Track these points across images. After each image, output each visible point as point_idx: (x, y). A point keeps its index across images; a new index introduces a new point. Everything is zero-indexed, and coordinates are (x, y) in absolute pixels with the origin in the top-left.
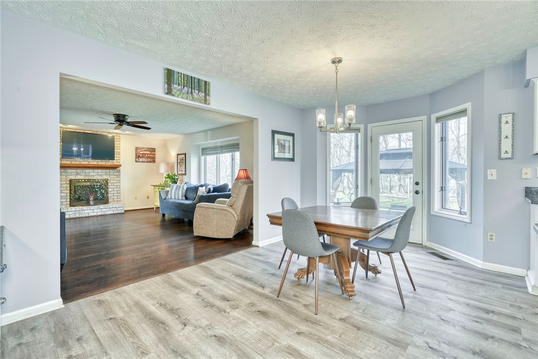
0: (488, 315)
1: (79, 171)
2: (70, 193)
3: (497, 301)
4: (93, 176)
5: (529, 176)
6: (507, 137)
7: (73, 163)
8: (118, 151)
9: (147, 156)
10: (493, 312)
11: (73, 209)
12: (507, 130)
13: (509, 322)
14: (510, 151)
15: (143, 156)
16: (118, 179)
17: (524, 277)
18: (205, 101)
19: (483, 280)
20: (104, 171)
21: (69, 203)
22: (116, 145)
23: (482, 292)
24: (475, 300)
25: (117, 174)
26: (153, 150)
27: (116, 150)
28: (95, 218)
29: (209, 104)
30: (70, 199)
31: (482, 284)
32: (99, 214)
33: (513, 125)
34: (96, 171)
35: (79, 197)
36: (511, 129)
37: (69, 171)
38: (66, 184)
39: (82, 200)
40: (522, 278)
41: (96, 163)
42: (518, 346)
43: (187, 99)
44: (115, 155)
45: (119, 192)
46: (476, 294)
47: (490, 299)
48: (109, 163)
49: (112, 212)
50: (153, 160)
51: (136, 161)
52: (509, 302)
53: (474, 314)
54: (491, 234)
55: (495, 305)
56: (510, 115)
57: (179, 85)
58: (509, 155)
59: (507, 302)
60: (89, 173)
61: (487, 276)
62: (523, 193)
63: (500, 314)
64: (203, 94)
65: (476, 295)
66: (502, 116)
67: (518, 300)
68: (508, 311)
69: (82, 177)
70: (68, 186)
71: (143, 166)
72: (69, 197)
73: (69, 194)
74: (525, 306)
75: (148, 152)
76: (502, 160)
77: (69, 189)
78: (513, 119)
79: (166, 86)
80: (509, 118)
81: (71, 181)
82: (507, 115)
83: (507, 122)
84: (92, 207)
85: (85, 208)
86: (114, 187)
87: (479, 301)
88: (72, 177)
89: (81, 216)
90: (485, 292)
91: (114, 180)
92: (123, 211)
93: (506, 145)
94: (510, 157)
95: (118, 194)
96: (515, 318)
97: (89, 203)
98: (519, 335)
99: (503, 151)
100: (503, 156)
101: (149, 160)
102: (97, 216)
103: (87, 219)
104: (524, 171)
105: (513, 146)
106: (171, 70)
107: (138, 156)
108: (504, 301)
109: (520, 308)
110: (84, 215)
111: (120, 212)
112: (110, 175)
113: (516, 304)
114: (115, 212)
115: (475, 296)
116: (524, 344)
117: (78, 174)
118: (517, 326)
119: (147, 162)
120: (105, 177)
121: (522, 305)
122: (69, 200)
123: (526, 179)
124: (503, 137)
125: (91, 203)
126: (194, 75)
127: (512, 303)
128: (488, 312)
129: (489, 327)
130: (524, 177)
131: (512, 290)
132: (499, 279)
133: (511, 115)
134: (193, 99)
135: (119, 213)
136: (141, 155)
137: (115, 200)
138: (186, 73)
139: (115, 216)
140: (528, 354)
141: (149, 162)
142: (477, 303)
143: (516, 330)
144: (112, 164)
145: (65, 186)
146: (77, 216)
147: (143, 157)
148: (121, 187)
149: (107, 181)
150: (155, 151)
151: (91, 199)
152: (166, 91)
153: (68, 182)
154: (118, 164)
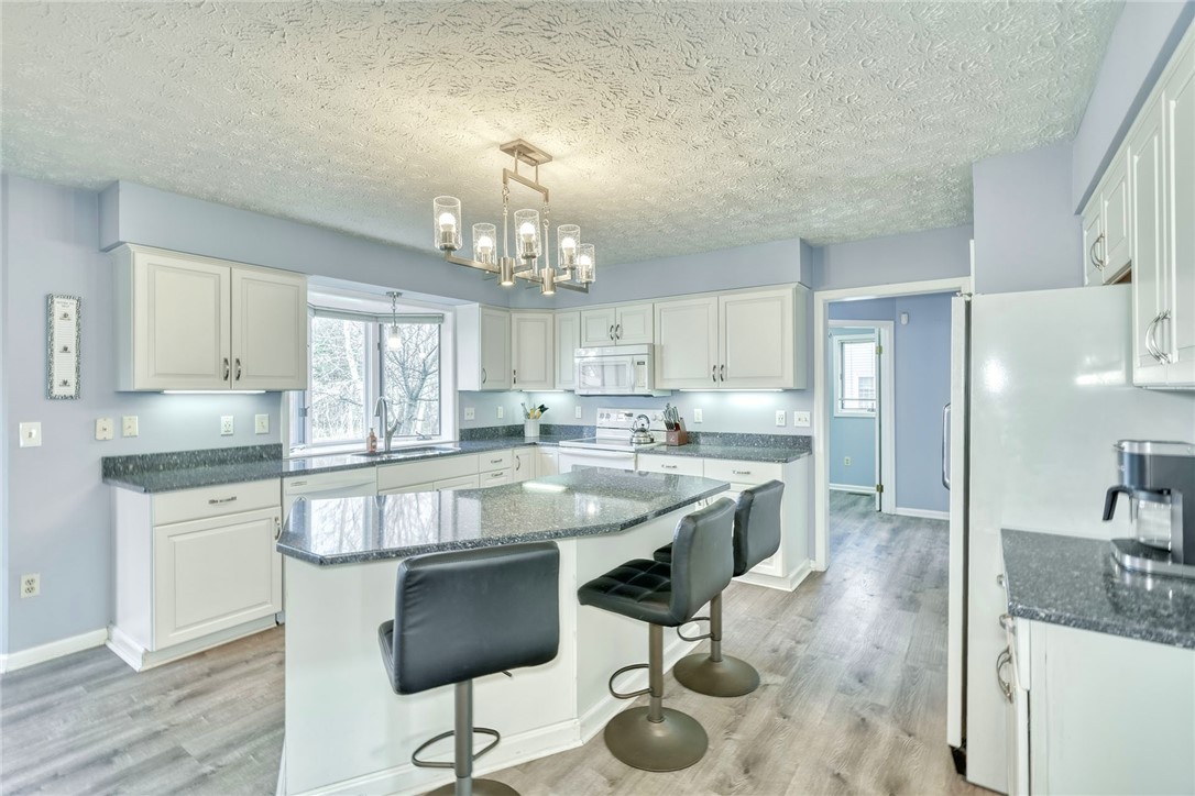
0: (114, 767)
3: (102, 724)
5: (109, 435)
6: (66, 349)
10: (116, 752)
12: (65, 333)
13: (156, 749)
14: (72, 381)
17: (105, 645)
19: (34, 697)
23: (57, 728)
24: (60, 755)
31: (43, 709)
33: (78, 325)
36: (74, 334)
40: (102, 651)
42: (203, 779)
46: (50, 738)
47: (86, 730)
52: (125, 712)
53: (88, 787)
54: (29, 577)
55: (108, 737)
56: (71, 301)
58: (71, 391)
59: (120, 714)
61: (35, 684)
62: (98, 470)
63: (130, 746)
65: (51, 742)
66: (56, 300)
67: (133, 697)
68: (137, 730)
74: (152, 701)
76: (56, 402)
78: (78, 312)
80: (71, 308)
82: (67, 301)
83: (65, 315)
87: (70, 750)
90: (65, 721)
93: (64, 367)
94: (73, 393)
96: (156, 735)
98: (188, 759)
99: (57, 381)
100: (58, 390)
104: (101, 424)
105: (78, 369)
108: (116, 715)
109: (149, 709)
113: (137, 707)
115: (51, 747)
116: (207, 768)
118: (173, 746)
121: (147, 703)
123: (105, 440)
124: (57, 347)
127: (130, 710)
128: (106, 759)
129: (135, 788)
130: (100, 436)
131: (107, 683)
132: (66, 676)
133: (75, 302)
140: (225, 779)
142: (70, 759)
143: (177, 756)
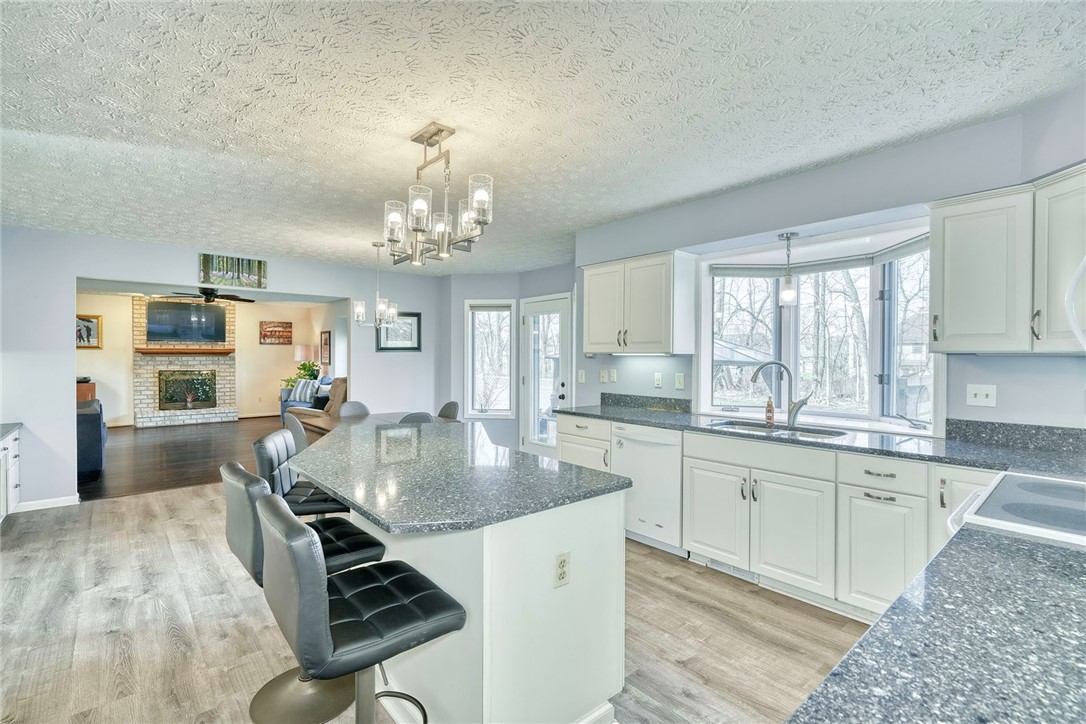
1: (172, 358)
2: (160, 391)
4: (194, 365)
5: (605, 380)
7: (164, 347)
8: (232, 328)
9: (279, 334)
11: (162, 413)
15: (272, 334)
16: (232, 370)
18: (259, 285)
20: (210, 358)
21: (158, 405)
22: (227, 320)
25: (230, 362)
26: (289, 325)
27: (227, 327)
28: (194, 428)
29: (265, 288)
30: (160, 400)
32: (200, 421)
34: (197, 358)
35: (172, 397)
37: (159, 358)
38: (155, 377)
39: (176, 401)
41: (197, 347)
43: (232, 285)
44: (227, 335)
45: (232, 390)
48: (219, 346)
49: (219, 420)
50: (288, 341)
51: (261, 343)
57: (220, 271)
60: (188, 361)
62: (600, 401)
64: (256, 277)
69: (177, 368)
70: (157, 380)
71: (272, 350)
72: (158, 397)
73: (157, 393)
75: (280, 329)
77: (157, 384)
79: (202, 274)
81: (160, 373)
84: (189, 412)
85: (178, 412)
86: (225, 382)
88: (163, 368)
89: (172, 423)
91: (225, 372)
92: (236, 419)
95: (232, 393)
97: (186, 405)
101: (281, 340)
102: (197, 425)
103: (182, 428)
104: (602, 373)
106: (209, 255)
107: (263, 336)
110: (177, 423)
111: (232, 419)
112: (218, 364)
114: (224, 420)
117: (171, 363)
119: (279, 344)
120: (211, 367)
122: (157, 401)
123: (603, 382)
125: (189, 405)
126: (241, 256)
134: (241, 285)
135: (229, 422)
136: (268, 334)
137: (227, 401)
138: (230, 255)
139: (224, 425)
141: (282, 344)
144: (222, 348)
145: (153, 380)
146: (168, 423)
147: (271, 336)
148: (236, 382)
149: (214, 374)
150: (291, 327)
151: (189, 400)
152: (202, 279)
153: (157, 375)
154: (232, 347)
